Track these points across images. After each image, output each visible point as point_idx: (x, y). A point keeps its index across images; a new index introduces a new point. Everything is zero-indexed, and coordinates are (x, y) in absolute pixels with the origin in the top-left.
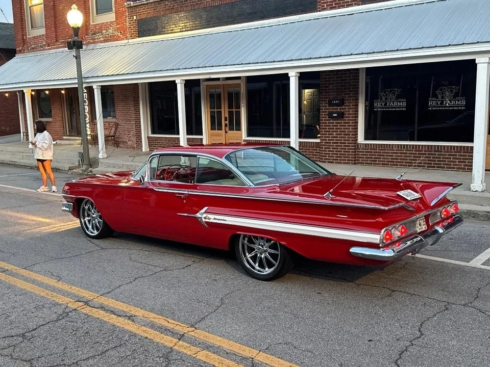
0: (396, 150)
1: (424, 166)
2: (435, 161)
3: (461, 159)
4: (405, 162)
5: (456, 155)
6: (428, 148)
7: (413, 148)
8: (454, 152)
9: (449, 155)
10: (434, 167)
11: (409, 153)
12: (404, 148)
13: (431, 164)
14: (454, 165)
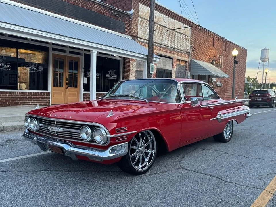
0: (8, 95)
1: (26, 104)
2: (32, 101)
3: (45, 99)
4: (14, 103)
5: (42, 97)
6: (28, 94)
7: (19, 94)
8: (42, 95)
9: (39, 97)
10: (31, 104)
11: (17, 97)
12: (14, 94)
13: (30, 103)
14: (42, 102)
